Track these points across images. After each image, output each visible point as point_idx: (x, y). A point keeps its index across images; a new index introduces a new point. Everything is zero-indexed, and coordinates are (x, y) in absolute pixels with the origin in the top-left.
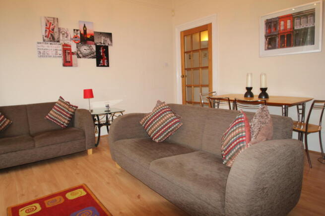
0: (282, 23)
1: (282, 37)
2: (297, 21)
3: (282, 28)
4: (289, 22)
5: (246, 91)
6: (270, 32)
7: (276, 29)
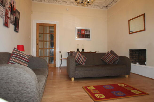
0: (82, 31)
1: (82, 35)
2: (86, 32)
3: (82, 32)
4: (84, 31)
5: (77, 50)
6: (79, 33)
7: (80, 32)
